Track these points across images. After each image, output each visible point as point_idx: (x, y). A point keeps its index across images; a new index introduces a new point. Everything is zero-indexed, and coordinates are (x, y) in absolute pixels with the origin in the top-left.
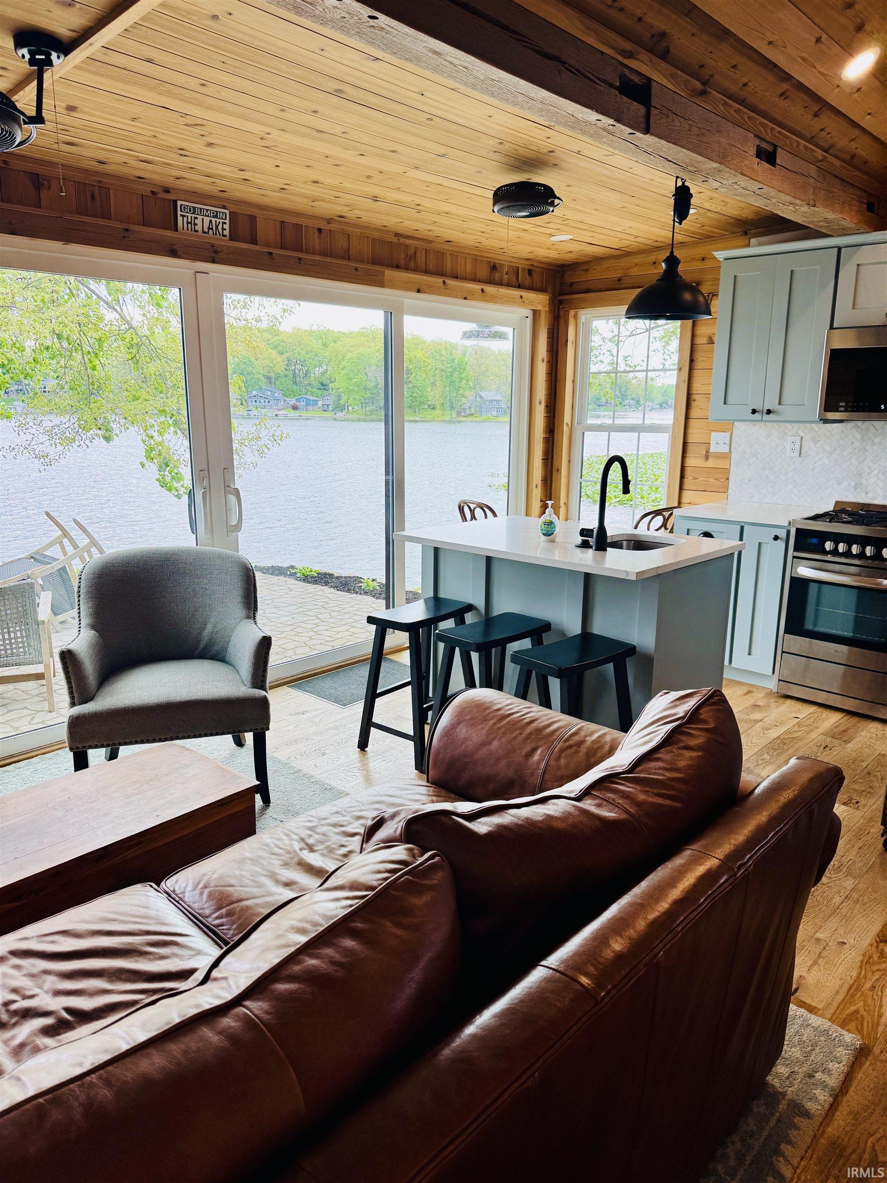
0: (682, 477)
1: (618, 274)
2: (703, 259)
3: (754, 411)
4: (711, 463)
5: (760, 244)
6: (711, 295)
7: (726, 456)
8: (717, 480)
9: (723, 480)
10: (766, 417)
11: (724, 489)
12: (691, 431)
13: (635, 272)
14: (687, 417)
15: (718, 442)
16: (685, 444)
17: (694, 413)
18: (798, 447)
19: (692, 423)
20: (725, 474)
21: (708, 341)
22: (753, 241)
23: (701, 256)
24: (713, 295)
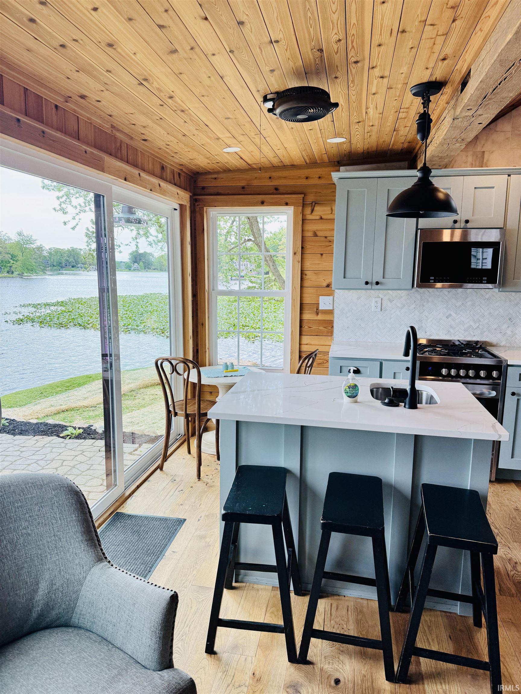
0: (301, 327)
1: (243, 184)
2: (307, 178)
3: (367, 283)
4: (320, 317)
5: (347, 171)
6: (314, 203)
7: (330, 312)
8: (325, 328)
9: (330, 328)
10: (375, 287)
11: (330, 333)
12: (305, 295)
13: (256, 183)
14: (302, 287)
15: (325, 303)
16: (301, 304)
17: (307, 283)
18: (380, 305)
19: (306, 290)
20: (330, 324)
21: (314, 234)
22: (342, 168)
23: (305, 175)
24: (315, 203)
